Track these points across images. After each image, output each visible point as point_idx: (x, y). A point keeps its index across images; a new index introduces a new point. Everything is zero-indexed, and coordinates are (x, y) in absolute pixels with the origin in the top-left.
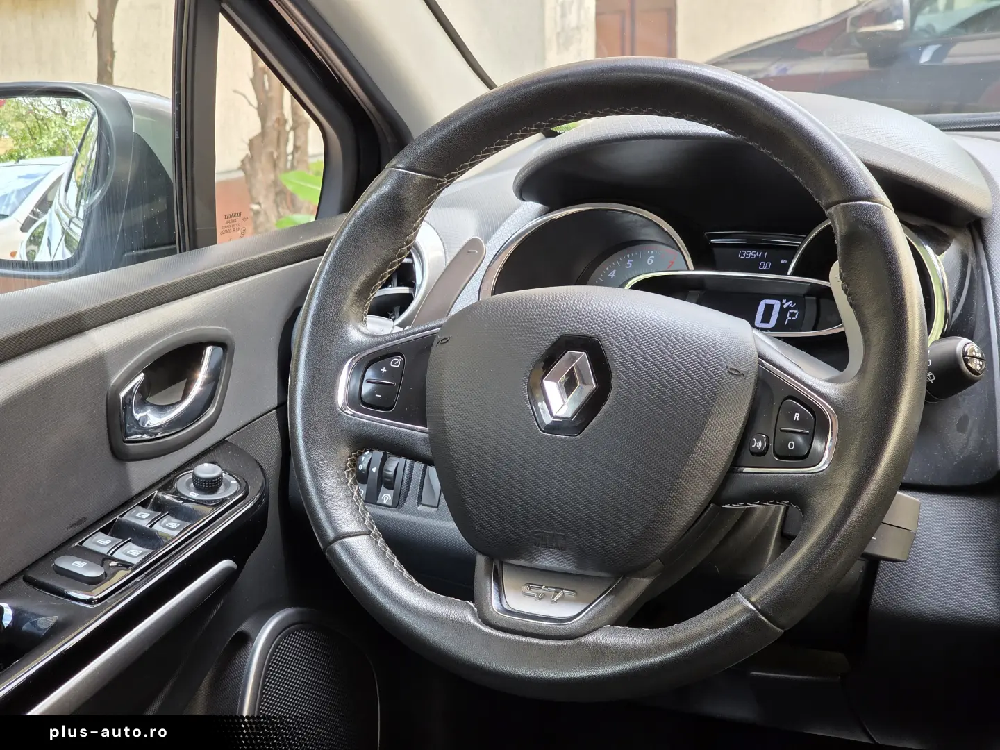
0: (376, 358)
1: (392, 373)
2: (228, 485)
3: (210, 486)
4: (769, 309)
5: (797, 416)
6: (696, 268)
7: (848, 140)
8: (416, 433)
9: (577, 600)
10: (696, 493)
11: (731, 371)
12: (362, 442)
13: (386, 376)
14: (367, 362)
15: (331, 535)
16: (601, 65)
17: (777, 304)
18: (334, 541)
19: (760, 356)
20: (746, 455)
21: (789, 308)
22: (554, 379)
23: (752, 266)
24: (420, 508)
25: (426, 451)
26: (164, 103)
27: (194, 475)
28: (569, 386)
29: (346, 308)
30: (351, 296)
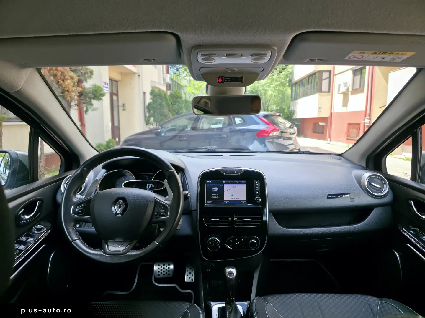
0: (79, 204)
1: (83, 207)
2: (44, 229)
3: (40, 230)
4: (149, 185)
5: (163, 208)
6: (136, 180)
7: (165, 159)
8: (88, 217)
9: (124, 246)
10: (145, 223)
11: (150, 201)
12: (77, 221)
13: (81, 208)
14: (77, 205)
15: (71, 240)
16: (122, 148)
17: (150, 185)
18: (72, 242)
19: (155, 198)
20: (154, 215)
21: (152, 185)
22: (117, 206)
23: (145, 179)
24: (85, 227)
25: (91, 221)
26: (27, 153)
27: (36, 228)
28: (120, 207)
29: (72, 195)
30: (72, 192)
